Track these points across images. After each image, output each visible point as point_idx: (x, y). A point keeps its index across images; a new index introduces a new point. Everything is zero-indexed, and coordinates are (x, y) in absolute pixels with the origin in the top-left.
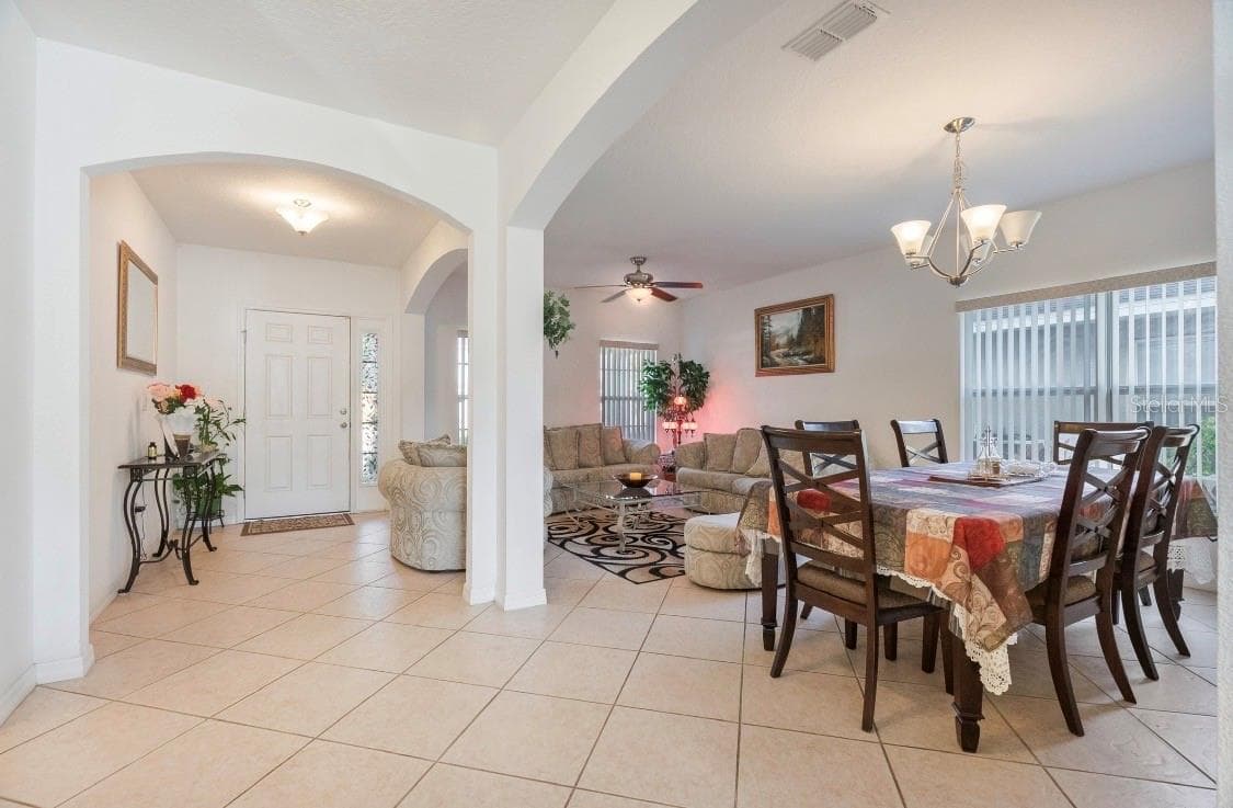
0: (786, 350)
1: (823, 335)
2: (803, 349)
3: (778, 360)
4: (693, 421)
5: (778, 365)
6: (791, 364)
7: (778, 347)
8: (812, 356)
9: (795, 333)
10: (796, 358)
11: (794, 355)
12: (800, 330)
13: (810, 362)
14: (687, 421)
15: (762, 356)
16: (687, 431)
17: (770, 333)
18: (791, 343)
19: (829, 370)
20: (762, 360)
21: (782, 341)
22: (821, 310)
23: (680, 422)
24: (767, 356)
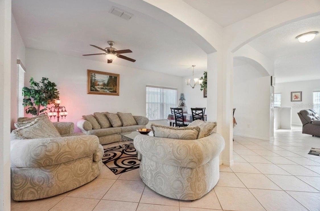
0: (102, 87)
1: (116, 85)
2: (108, 88)
3: (98, 89)
4: (65, 111)
5: (98, 91)
6: (104, 92)
7: (98, 85)
8: (112, 90)
9: (106, 82)
10: (106, 90)
11: (105, 89)
12: (108, 82)
13: (111, 92)
14: (62, 111)
15: (91, 87)
16: (62, 116)
17: (95, 80)
18: (104, 85)
19: (118, 95)
20: (91, 89)
21: (101, 83)
22: (116, 78)
23: (58, 112)
24: (93, 87)
